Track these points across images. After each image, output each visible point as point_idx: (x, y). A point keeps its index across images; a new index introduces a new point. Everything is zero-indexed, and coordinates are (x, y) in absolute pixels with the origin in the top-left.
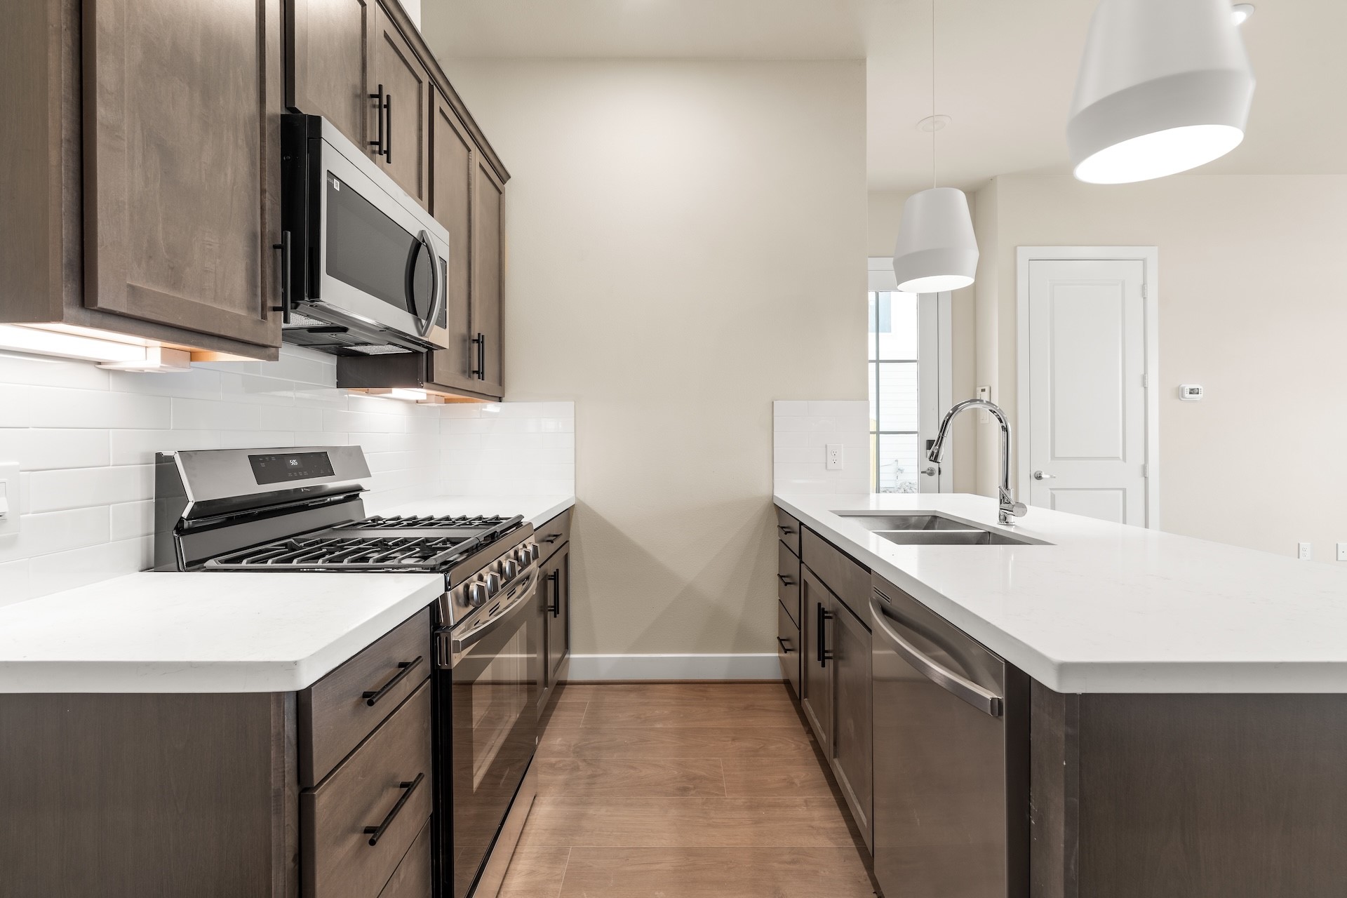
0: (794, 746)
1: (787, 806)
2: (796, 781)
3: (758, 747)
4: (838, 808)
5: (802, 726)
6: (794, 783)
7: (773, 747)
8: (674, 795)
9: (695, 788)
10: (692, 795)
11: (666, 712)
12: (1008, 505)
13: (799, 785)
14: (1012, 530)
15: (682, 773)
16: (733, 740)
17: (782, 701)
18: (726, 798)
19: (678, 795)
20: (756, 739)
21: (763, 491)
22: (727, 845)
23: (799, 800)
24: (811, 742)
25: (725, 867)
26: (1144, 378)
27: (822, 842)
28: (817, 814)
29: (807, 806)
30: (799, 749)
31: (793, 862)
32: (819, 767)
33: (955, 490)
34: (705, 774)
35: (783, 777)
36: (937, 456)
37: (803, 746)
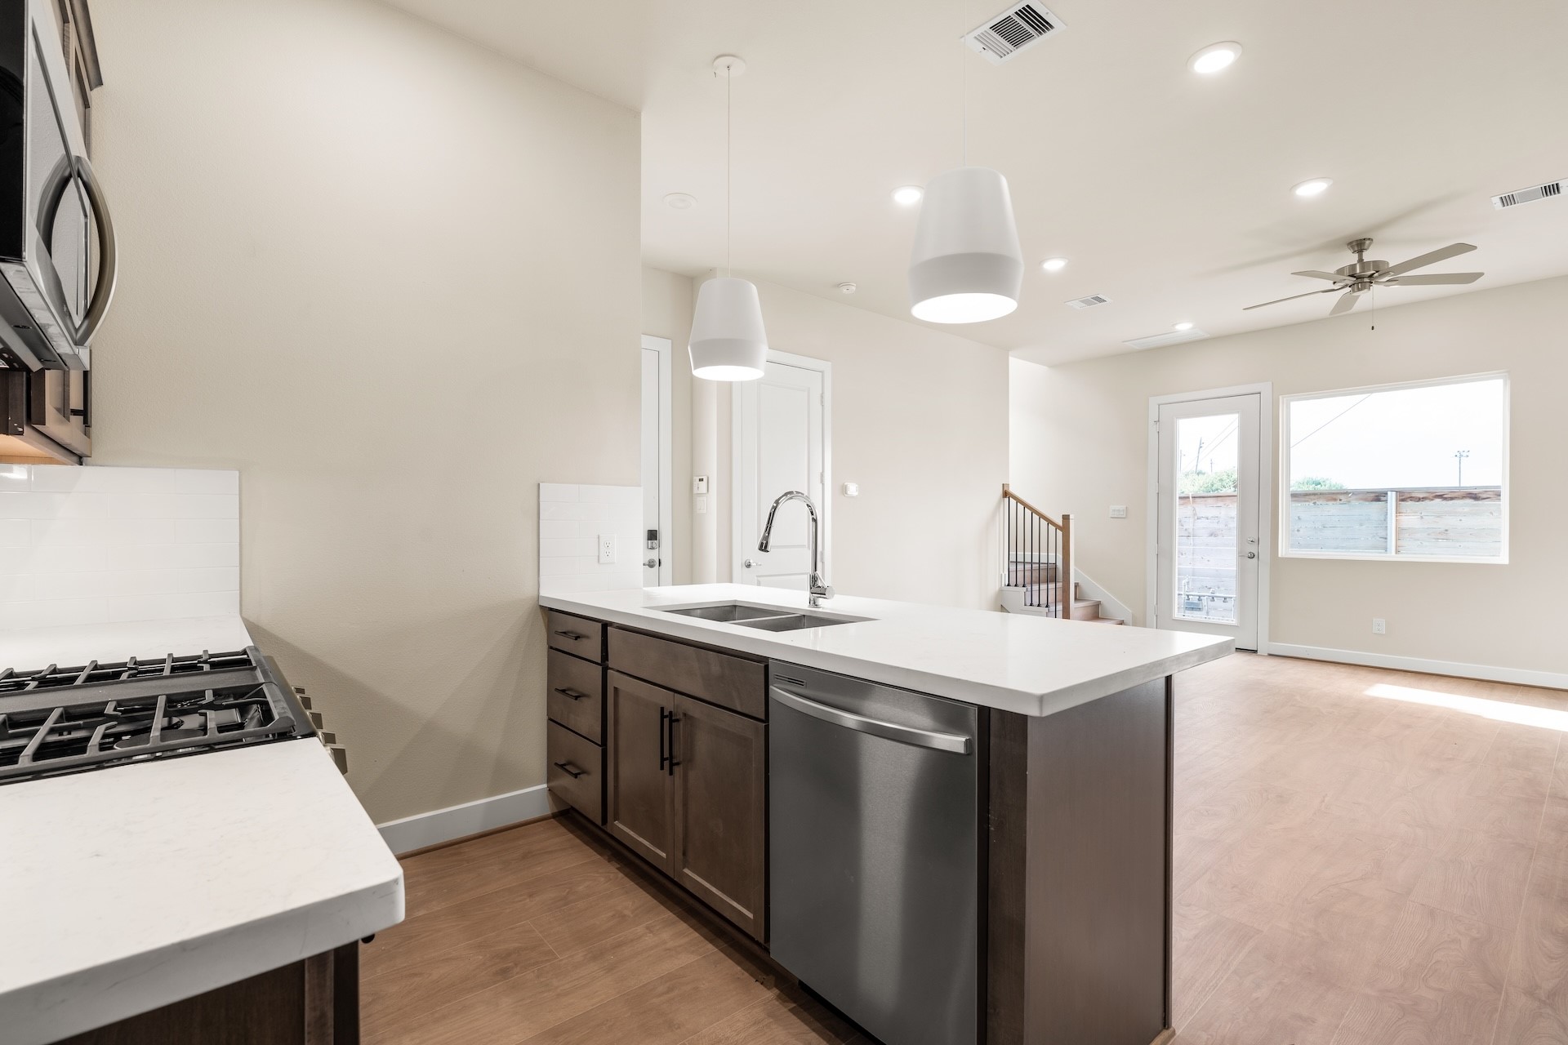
0: (603, 879)
1: (632, 941)
2: (627, 912)
3: (565, 894)
4: (682, 922)
5: (599, 857)
6: (625, 916)
7: (581, 888)
8: (495, 983)
9: (516, 965)
10: (517, 973)
11: (419, 894)
12: (817, 589)
13: (632, 916)
14: (820, 610)
15: (488, 955)
16: (531, 896)
17: (561, 837)
18: (562, 960)
19: (499, 981)
20: (557, 886)
21: (528, 591)
22: (593, 1005)
23: (640, 929)
24: (617, 869)
25: (604, 1027)
26: (822, 475)
27: (686, 959)
28: (666, 935)
29: (651, 932)
30: (611, 879)
31: (670, 990)
32: (641, 890)
33: (718, 582)
34: (520, 945)
35: (610, 914)
36: (766, 547)
37: (612, 876)
